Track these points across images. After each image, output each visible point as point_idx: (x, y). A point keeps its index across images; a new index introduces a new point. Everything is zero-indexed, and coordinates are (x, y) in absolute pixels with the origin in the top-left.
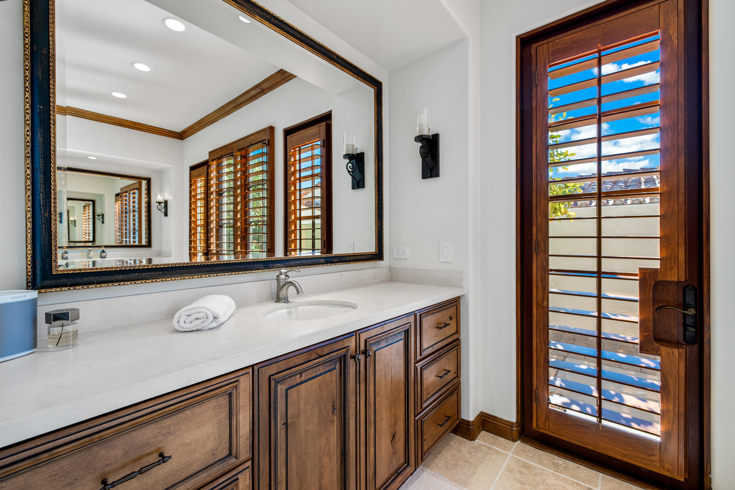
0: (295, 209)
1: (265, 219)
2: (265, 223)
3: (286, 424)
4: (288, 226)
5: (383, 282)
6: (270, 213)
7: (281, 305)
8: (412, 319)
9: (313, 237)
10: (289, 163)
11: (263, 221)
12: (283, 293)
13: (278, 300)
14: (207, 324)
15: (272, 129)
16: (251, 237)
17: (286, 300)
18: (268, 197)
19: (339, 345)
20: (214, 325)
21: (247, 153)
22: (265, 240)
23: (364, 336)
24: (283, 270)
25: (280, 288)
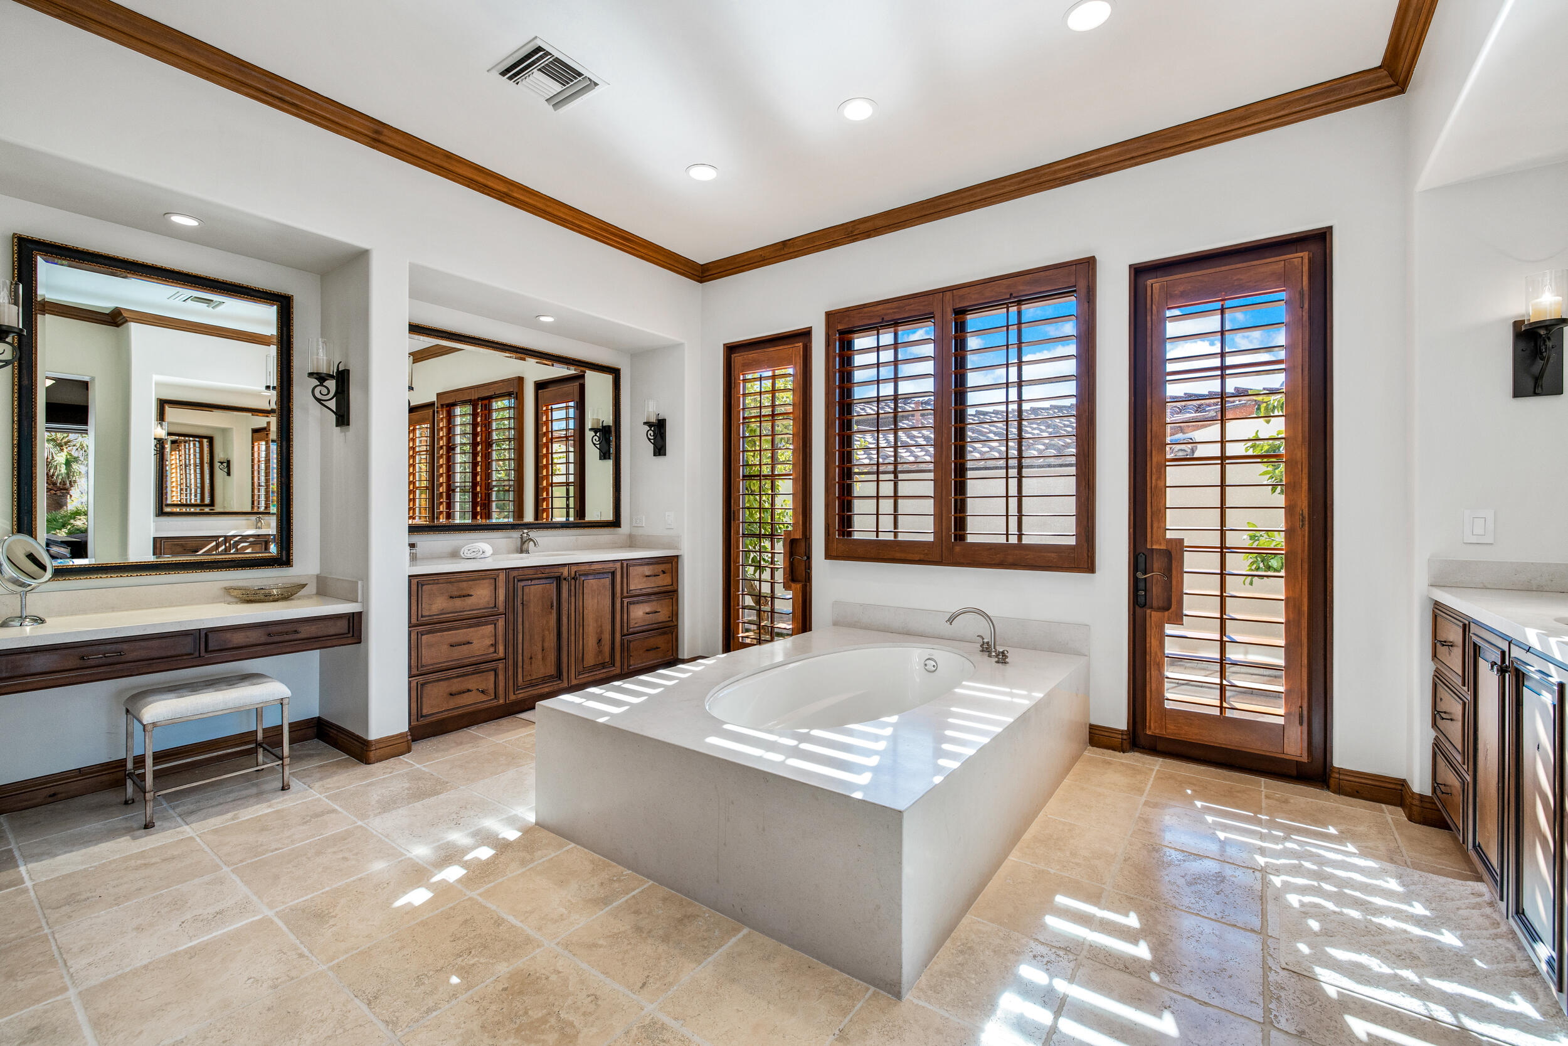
0: (547, 474)
1: (512, 483)
2: (512, 489)
3: (523, 603)
4: (540, 494)
5: (621, 547)
6: (518, 477)
7: (524, 555)
8: (618, 565)
9: (568, 505)
10: (540, 422)
11: (510, 486)
12: (525, 546)
13: (522, 552)
14: (479, 555)
15: (520, 380)
16: (494, 504)
17: (527, 552)
18: (516, 458)
19: (556, 570)
20: (482, 556)
21: (490, 404)
22: (512, 508)
23: (574, 569)
24: (525, 531)
25: (523, 543)
